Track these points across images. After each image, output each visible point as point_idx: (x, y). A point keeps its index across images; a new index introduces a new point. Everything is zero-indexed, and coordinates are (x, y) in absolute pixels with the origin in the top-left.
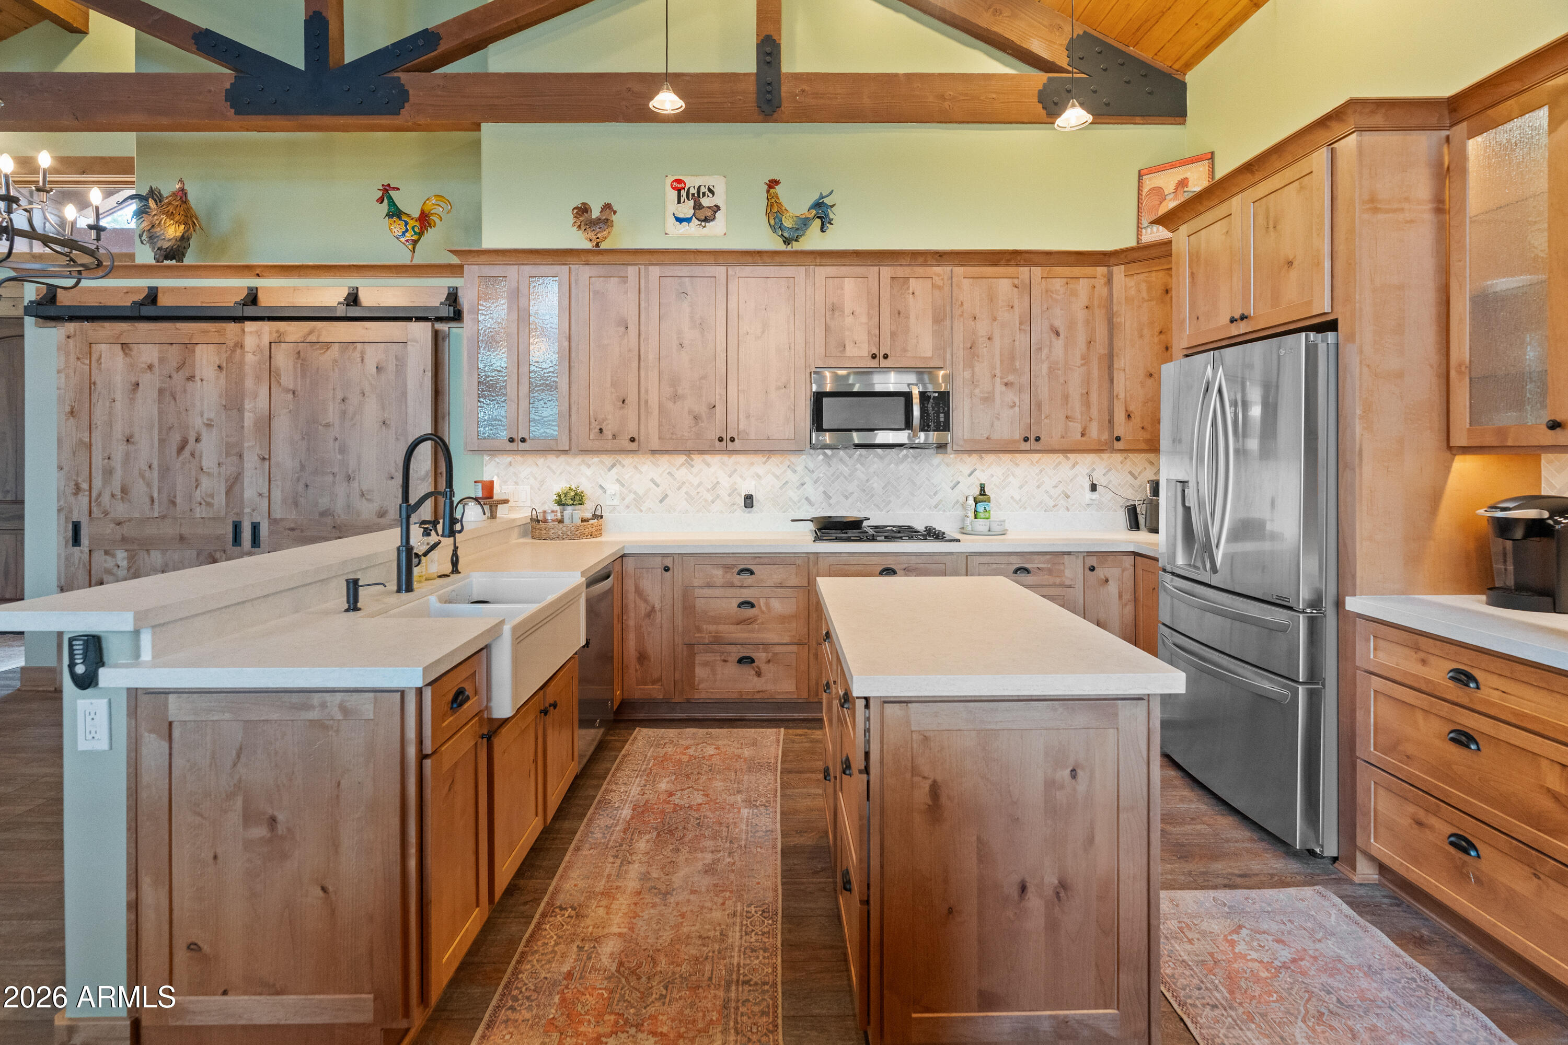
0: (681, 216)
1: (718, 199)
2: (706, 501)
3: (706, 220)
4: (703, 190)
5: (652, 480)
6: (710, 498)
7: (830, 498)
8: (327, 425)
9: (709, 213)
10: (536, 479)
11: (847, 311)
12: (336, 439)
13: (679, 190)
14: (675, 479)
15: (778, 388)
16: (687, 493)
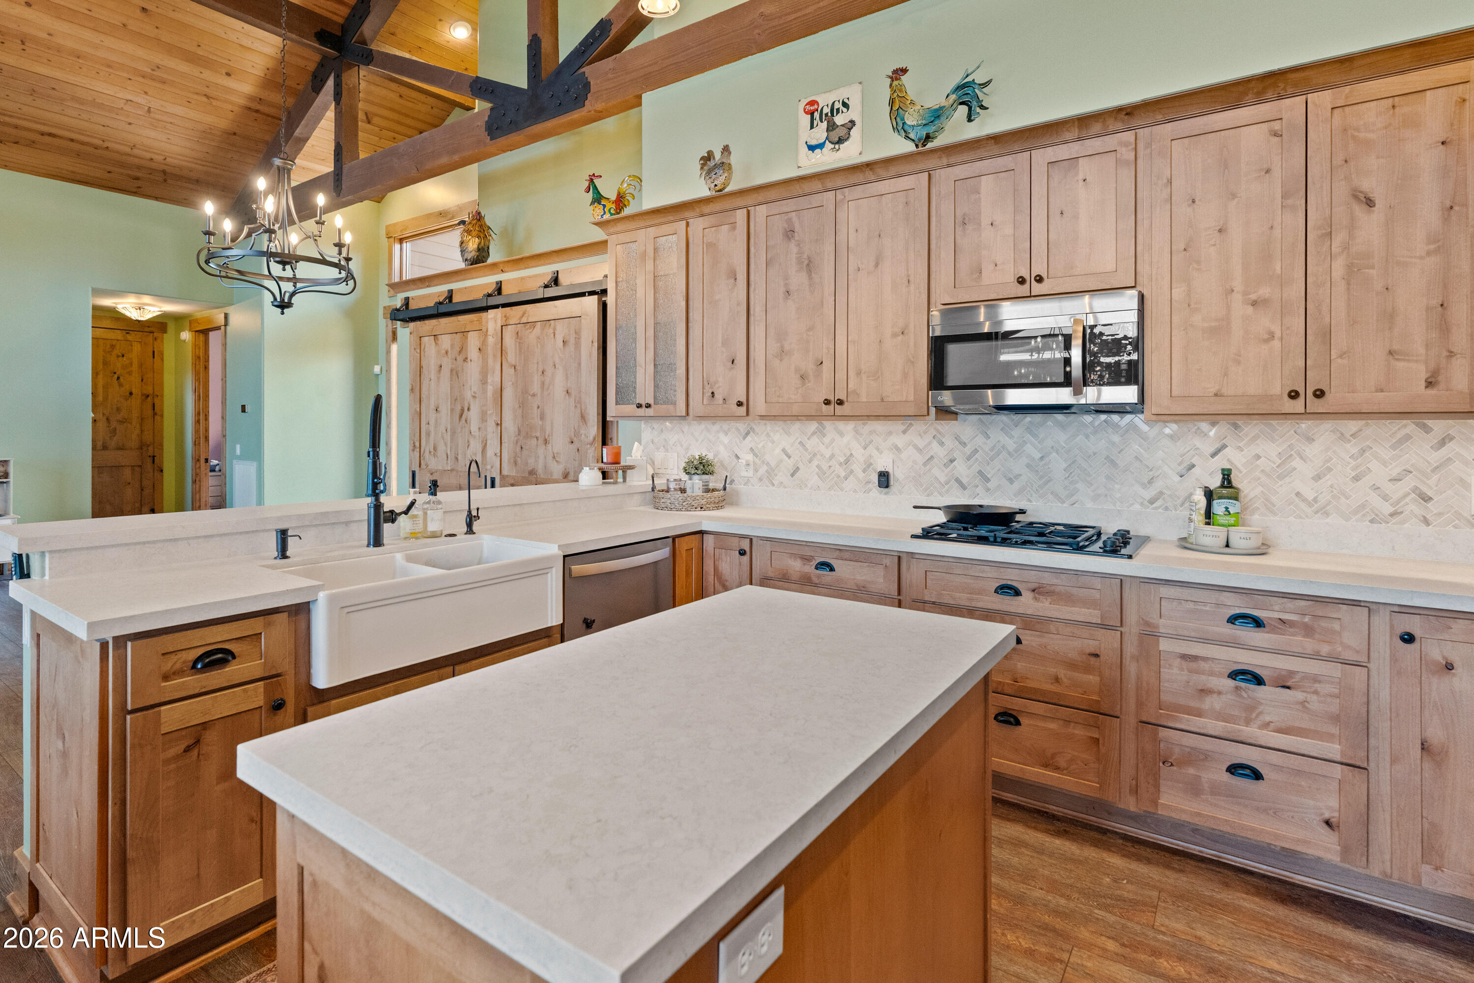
0: (813, 142)
1: (853, 114)
2: (839, 476)
3: (840, 141)
4: (837, 106)
5: (784, 450)
6: (843, 474)
7: (988, 480)
8: (534, 395)
9: (842, 132)
10: (682, 446)
11: (985, 221)
12: (538, 407)
13: (812, 114)
14: (806, 450)
15: (895, 335)
16: (818, 466)
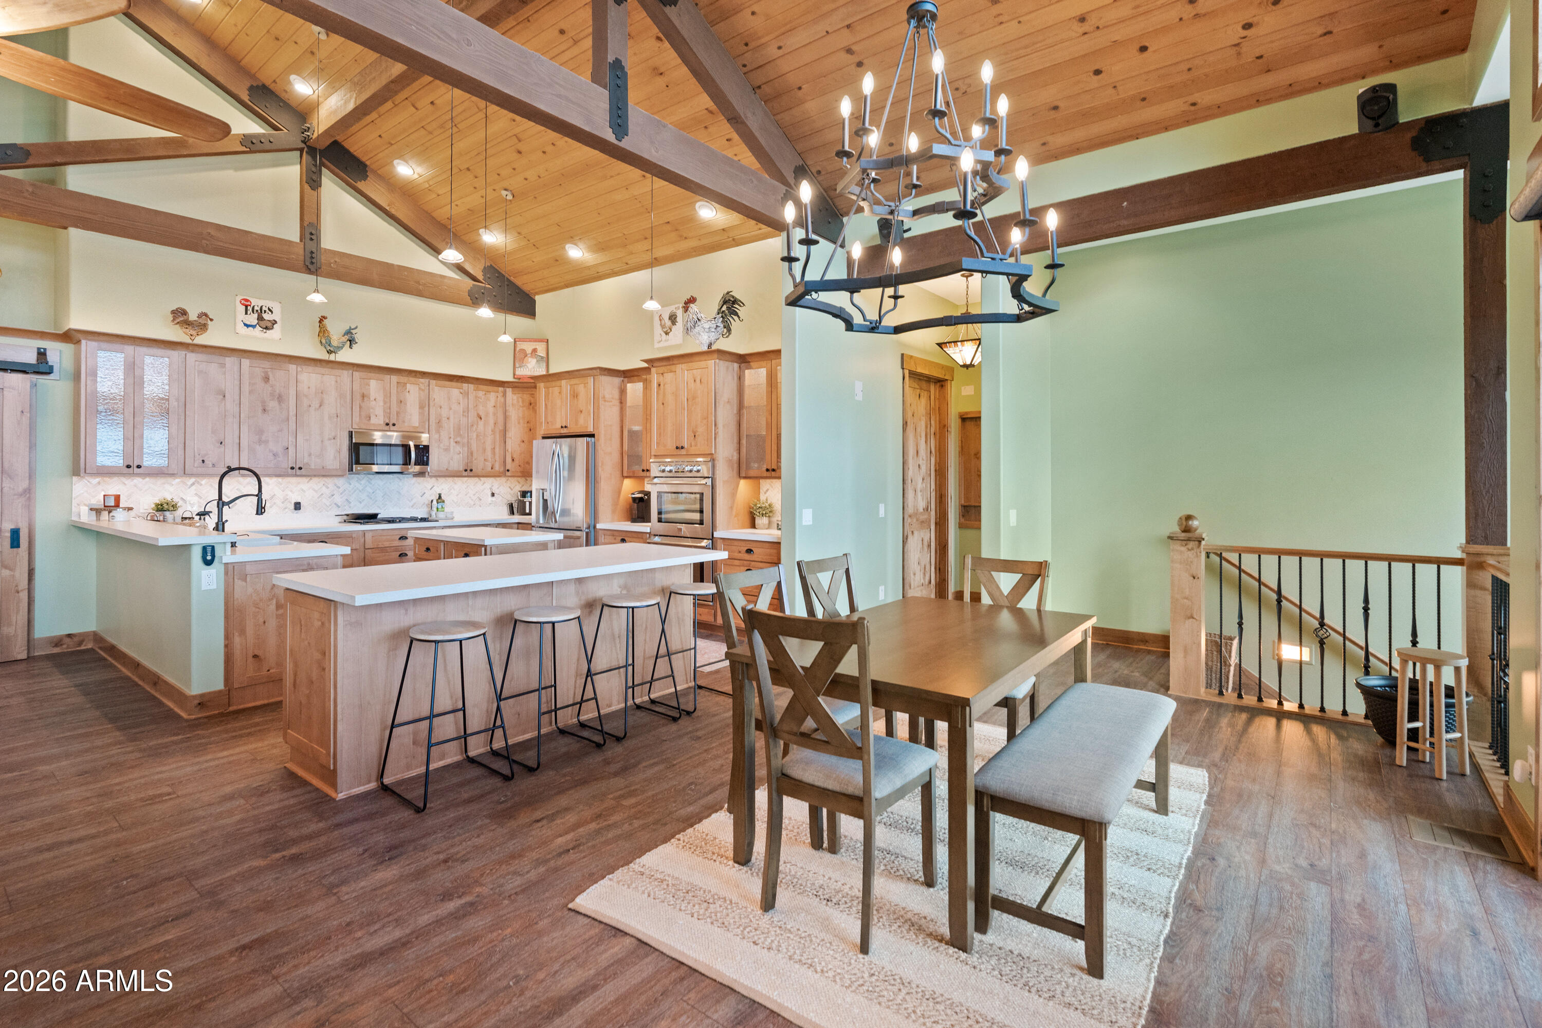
0: (248, 323)
1: (276, 316)
3: (267, 328)
4: (264, 308)
7: (350, 503)
9: (269, 325)
11: (372, 398)
13: (246, 306)
15: (330, 439)
